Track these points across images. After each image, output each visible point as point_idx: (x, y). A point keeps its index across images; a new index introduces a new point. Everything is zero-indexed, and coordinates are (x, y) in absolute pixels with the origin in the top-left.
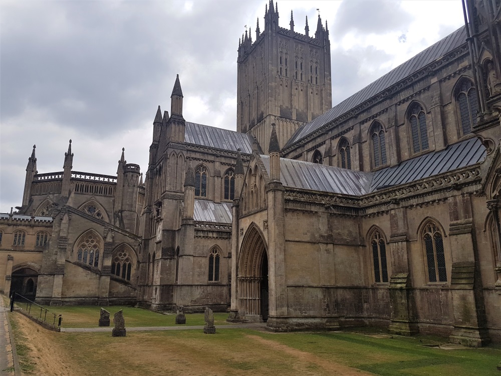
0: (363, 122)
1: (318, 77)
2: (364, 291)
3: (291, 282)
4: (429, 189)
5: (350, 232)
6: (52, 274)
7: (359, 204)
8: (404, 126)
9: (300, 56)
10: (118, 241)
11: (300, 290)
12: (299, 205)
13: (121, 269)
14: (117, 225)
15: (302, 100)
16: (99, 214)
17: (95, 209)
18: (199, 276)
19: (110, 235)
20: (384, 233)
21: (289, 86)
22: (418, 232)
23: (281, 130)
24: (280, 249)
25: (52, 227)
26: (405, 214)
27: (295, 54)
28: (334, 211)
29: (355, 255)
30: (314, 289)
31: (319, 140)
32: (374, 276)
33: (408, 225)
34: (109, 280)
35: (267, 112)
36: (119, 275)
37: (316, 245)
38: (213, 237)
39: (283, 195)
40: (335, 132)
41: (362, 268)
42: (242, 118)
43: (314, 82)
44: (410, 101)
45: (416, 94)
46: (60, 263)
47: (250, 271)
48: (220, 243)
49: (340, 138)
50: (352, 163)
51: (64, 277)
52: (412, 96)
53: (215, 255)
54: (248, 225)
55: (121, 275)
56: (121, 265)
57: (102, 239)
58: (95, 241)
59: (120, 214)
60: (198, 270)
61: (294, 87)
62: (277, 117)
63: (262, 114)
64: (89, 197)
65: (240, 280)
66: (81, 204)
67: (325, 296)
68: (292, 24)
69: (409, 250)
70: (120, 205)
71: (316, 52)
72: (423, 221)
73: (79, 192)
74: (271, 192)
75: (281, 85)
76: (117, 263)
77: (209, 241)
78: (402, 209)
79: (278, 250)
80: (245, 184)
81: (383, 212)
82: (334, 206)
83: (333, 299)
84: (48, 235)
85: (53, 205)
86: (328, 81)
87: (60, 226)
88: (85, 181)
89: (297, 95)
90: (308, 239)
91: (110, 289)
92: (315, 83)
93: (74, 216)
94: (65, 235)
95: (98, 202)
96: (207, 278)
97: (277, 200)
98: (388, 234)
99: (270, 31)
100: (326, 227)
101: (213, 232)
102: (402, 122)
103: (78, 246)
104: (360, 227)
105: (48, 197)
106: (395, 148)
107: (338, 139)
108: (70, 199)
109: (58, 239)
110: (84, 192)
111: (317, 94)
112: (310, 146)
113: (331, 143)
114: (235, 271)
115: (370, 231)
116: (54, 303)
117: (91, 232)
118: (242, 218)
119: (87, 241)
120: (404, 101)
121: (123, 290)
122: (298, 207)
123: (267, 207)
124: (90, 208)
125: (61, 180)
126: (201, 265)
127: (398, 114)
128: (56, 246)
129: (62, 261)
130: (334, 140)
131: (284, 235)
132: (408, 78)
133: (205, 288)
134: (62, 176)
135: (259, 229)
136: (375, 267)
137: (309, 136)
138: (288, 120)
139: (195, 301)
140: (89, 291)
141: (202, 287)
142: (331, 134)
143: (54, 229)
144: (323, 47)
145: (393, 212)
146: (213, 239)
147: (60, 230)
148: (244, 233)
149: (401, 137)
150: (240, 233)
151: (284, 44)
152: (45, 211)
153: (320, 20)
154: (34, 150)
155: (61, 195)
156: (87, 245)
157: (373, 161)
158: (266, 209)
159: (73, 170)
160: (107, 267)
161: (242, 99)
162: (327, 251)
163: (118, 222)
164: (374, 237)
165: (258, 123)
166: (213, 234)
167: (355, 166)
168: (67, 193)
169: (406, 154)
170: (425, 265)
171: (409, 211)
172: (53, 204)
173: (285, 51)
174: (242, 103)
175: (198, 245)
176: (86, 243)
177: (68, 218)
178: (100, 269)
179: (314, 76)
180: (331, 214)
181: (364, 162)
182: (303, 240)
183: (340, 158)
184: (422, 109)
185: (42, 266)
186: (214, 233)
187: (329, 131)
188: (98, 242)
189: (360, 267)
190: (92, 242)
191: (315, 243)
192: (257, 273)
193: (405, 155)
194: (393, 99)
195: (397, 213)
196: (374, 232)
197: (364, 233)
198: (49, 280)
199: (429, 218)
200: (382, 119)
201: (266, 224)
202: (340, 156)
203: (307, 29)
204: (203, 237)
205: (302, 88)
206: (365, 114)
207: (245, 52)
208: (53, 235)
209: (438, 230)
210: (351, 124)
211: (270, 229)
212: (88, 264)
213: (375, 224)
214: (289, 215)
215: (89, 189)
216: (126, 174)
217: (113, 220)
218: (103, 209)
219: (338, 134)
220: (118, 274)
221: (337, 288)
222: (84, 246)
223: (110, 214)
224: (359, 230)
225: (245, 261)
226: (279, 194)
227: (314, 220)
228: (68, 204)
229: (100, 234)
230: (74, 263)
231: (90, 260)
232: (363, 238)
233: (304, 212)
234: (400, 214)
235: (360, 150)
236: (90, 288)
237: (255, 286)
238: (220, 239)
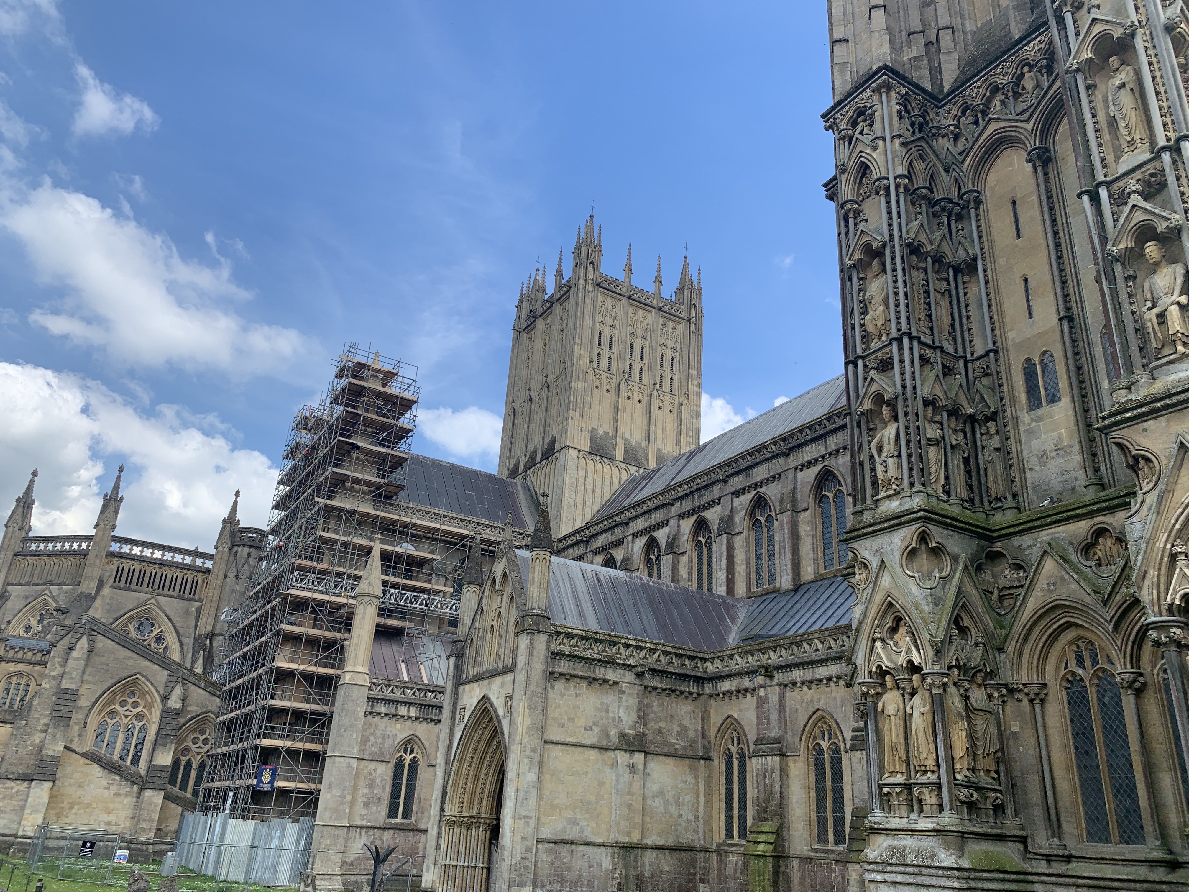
0: (737, 493)
1: (676, 378)
2: (701, 856)
3: (546, 833)
4: (823, 654)
5: (684, 729)
6: (28, 779)
7: (706, 668)
8: (808, 513)
9: (640, 333)
10: (196, 708)
11: (564, 851)
12: (581, 665)
13: (193, 774)
14: (199, 670)
15: (640, 420)
16: (159, 639)
17: (153, 625)
18: (366, 805)
19: (178, 691)
20: (746, 735)
21: (613, 391)
22: (801, 738)
23: (590, 480)
24: (531, 759)
25: (45, 664)
26: (782, 698)
27: (630, 329)
28: (656, 683)
29: (690, 778)
30: (596, 849)
31: (657, 517)
32: (723, 824)
33: (785, 723)
34: (161, 801)
35: (563, 440)
36: (185, 790)
37: (611, 754)
38: (409, 717)
39: (549, 642)
40: (687, 505)
41: (701, 808)
42: (511, 443)
43: (666, 387)
44: (820, 466)
45: (830, 454)
46: (50, 753)
47: (471, 802)
48: (422, 730)
49: (695, 517)
50: (714, 574)
51: (55, 788)
52: (823, 457)
53: (408, 758)
54: (475, 701)
55: (190, 789)
56: (195, 766)
57: (158, 700)
58: (142, 703)
59: (208, 641)
60: (366, 791)
61: (623, 394)
62: (582, 453)
63: (553, 442)
64: (143, 597)
65: (448, 822)
66: (121, 613)
67: (615, 865)
68: (629, 268)
69: (784, 771)
70: (211, 620)
71: (674, 329)
72: (811, 717)
73: (122, 584)
74: (525, 635)
75: (597, 387)
76: (184, 760)
77: (398, 726)
78: (777, 688)
79: (526, 761)
80: (480, 609)
81: (746, 690)
82: (654, 672)
83: (633, 873)
84: (33, 684)
85: (55, 613)
86: (695, 389)
87: (64, 665)
88: (141, 561)
89: (629, 410)
90: (591, 738)
91: (160, 822)
92: (668, 390)
93: (102, 642)
94: (73, 687)
95: (163, 611)
96: (383, 810)
97: (535, 653)
98: (752, 737)
99: (582, 281)
100: (634, 717)
101: (409, 704)
102: (805, 506)
103: (99, 713)
104: (705, 719)
105: (47, 592)
106: (789, 556)
107: (692, 520)
108: (98, 602)
109: (55, 694)
110: (133, 586)
111: (670, 411)
112: (640, 524)
113: (679, 526)
114: (439, 802)
115: (722, 729)
116: (19, 851)
117: (135, 682)
118: (467, 683)
119: (123, 704)
120: (810, 464)
122: (579, 669)
123: (515, 666)
124: (141, 624)
125: (85, 554)
126: (373, 781)
127: (799, 487)
128: (47, 712)
129: (55, 748)
130: (686, 519)
131: (543, 729)
132: (819, 422)
133: (377, 835)
134: (88, 546)
135: (496, 712)
136: (726, 805)
137: (638, 505)
138: (605, 460)
139: (352, 864)
140: (108, 823)
141: (371, 832)
142: (678, 508)
143: (50, 670)
144: (689, 320)
145: (762, 692)
146: (409, 723)
147: (64, 673)
148: (466, 718)
149: (802, 534)
150: (458, 716)
151: (610, 307)
152: (34, 622)
153: (686, 265)
154: (32, 481)
155: (79, 590)
156: (122, 712)
157: (753, 574)
158: (512, 670)
159: (117, 533)
160: (163, 768)
161: (517, 406)
162: (632, 768)
163: (201, 661)
164: (730, 741)
165: (542, 459)
166: (408, 711)
167: (719, 582)
168: (94, 585)
169: (809, 569)
170: (812, 807)
171: (788, 693)
172: (57, 611)
173: (609, 321)
174: (514, 412)
175: (372, 734)
176: (117, 707)
177: (86, 646)
178: (143, 773)
179: (667, 376)
180: (646, 687)
181: (737, 576)
182: (583, 742)
183: (695, 560)
184: (840, 484)
185: (7, 757)
186: (411, 708)
187: (675, 500)
188: (149, 706)
189: (698, 803)
190: (135, 705)
191: (607, 749)
192: (485, 810)
193: (808, 572)
194: (792, 457)
195: (770, 696)
196: (729, 731)
197: (712, 732)
198: (17, 792)
199: (820, 712)
200: (771, 492)
201: (509, 703)
202: (695, 555)
203: (658, 280)
204: (386, 715)
205: (641, 397)
206: (741, 477)
207: (531, 311)
208: (43, 685)
209: (837, 737)
210: (716, 491)
211: (515, 715)
212: (116, 757)
213: (731, 713)
214: (559, 685)
215: (146, 579)
216: (235, 549)
217: (190, 655)
218: (172, 629)
219: (694, 510)
220: (184, 788)
221: (645, 847)
222: (113, 714)
223: (185, 640)
224: (703, 724)
225: (462, 780)
226: (541, 640)
227: (609, 698)
228: (91, 612)
229: (155, 687)
230: (84, 755)
231: (123, 749)
232: (709, 743)
233: (592, 681)
234: (773, 694)
235: (730, 548)
236: (112, 818)
237: (479, 835)
238: (424, 723)
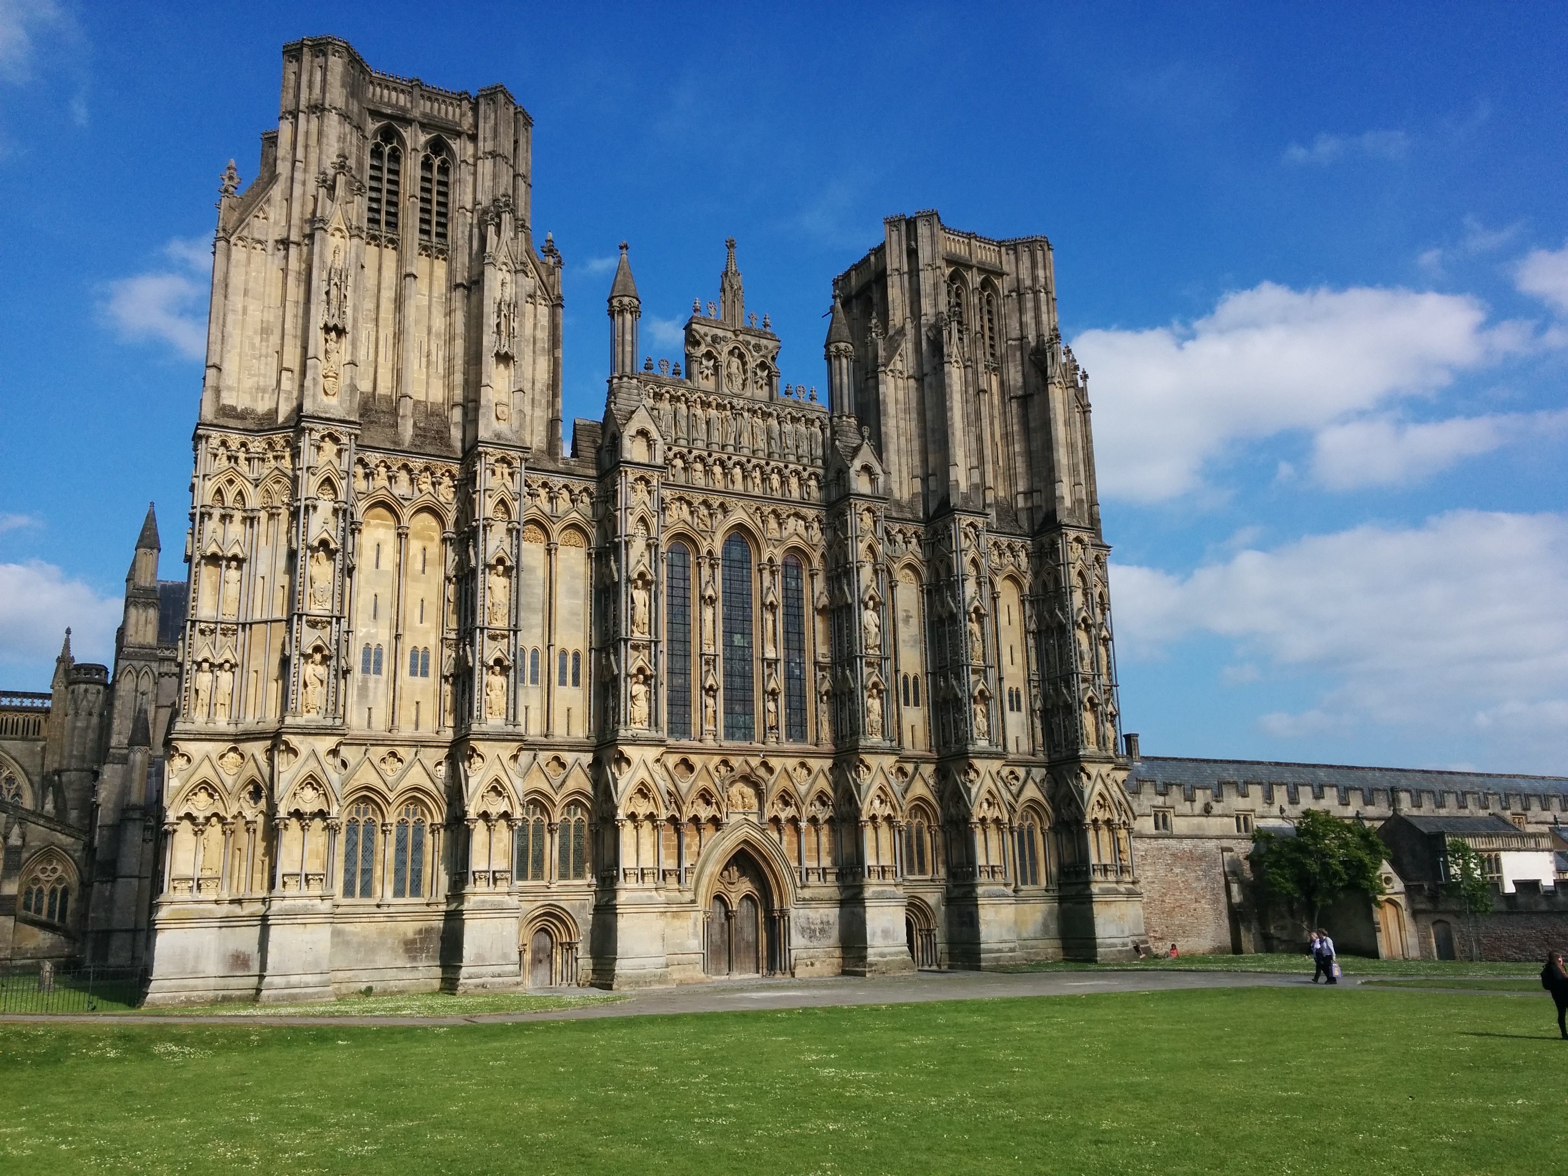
10: (37, 843)
13: (46, 900)
14: (49, 802)
19: (16, 830)
34: (13, 923)
36: (40, 913)
55: (45, 911)
56: (46, 891)
59: (56, 778)
70: (57, 758)
76: (35, 888)
91: (14, 941)
95: (8, 754)
121: (48, 943)
216: (72, 687)
217: (41, 792)
218: (20, 769)
220: (38, 910)
223: (34, 778)
